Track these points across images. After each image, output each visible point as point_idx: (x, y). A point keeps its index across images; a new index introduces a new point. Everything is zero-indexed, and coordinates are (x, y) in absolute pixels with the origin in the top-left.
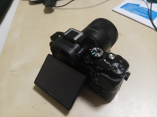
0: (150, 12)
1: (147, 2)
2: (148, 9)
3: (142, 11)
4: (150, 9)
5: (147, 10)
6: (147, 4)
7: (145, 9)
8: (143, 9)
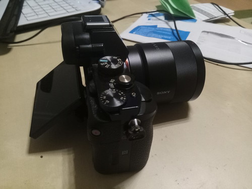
0: (175, 32)
1: (166, 21)
2: (171, 29)
3: (163, 32)
4: (174, 28)
5: (171, 31)
6: (167, 23)
7: (167, 30)
8: (163, 30)
